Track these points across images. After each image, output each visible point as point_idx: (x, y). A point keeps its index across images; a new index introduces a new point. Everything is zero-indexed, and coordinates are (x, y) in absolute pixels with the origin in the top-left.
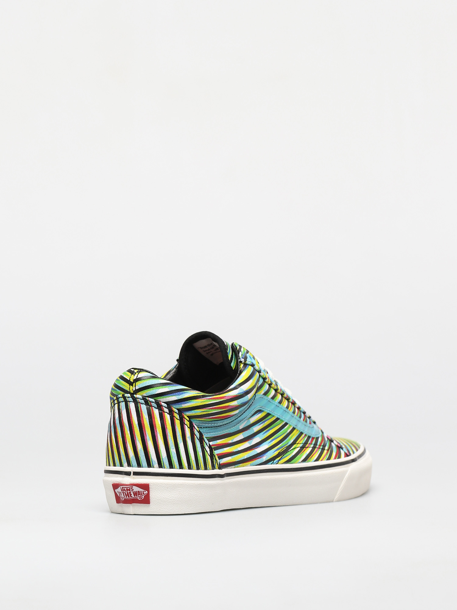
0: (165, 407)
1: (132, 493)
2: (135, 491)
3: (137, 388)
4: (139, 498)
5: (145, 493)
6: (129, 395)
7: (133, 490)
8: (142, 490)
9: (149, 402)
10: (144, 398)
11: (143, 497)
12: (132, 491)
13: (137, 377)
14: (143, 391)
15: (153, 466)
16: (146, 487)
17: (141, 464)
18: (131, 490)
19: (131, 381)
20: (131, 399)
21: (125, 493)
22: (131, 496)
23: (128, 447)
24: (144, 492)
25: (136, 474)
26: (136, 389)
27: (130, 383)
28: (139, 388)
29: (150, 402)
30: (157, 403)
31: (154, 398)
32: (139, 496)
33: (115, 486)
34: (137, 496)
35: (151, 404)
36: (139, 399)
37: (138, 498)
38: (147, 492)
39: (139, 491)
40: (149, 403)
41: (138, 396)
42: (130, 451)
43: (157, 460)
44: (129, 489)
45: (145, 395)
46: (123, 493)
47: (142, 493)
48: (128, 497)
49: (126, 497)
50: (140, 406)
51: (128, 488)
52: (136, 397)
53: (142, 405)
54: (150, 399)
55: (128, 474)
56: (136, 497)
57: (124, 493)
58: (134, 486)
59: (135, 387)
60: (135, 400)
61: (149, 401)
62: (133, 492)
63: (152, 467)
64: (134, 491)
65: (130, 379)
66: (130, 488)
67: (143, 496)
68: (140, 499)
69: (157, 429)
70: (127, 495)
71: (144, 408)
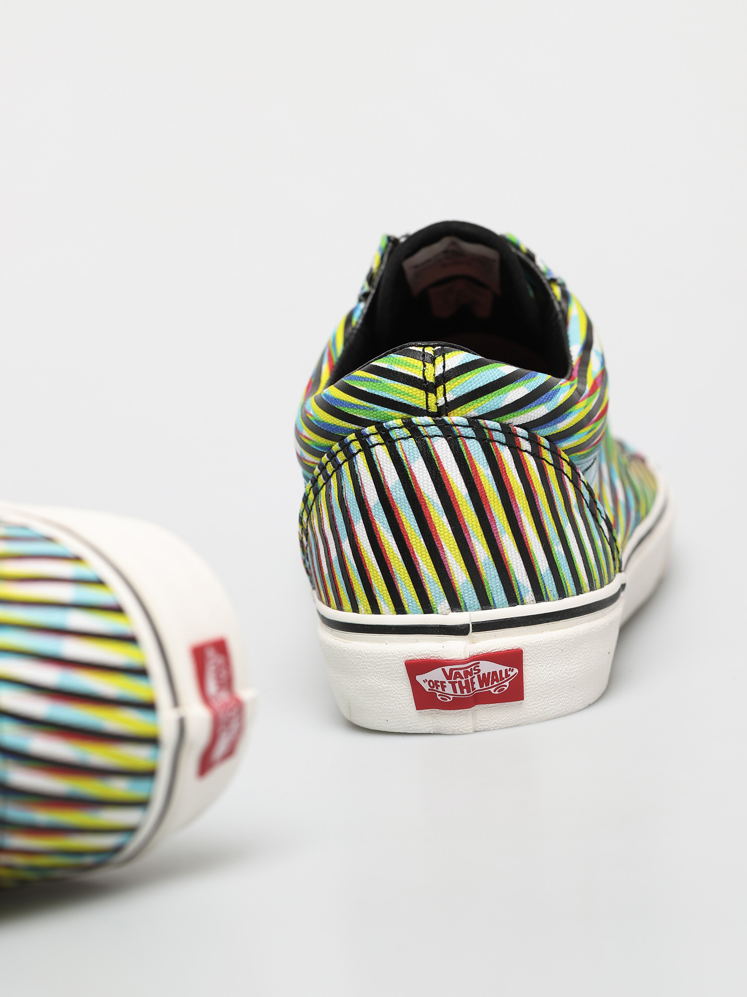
0: (522, 437)
1: (476, 680)
2: (484, 674)
3: (450, 397)
4: (495, 691)
5: (511, 674)
6: (428, 420)
7: (479, 671)
8: (503, 668)
9: (486, 431)
10: (473, 422)
11: (506, 686)
12: (476, 676)
13: (444, 367)
14: (467, 406)
15: (522, 599)
16: (514, 658)
17: (490, 598)
18: (474, 672)
19: (428, 380)
20: (435, 430)
21: (460, 683)
22: (474, 689)
23: (449, 558)
24: (509, 673)
25: (481, 627)
26: (448, 400)
27: (428, 387)
28: (455, 397)
29: (490, 430)
30: (506, 430)
31: (497, 419)
32: (495, 683)
33: (415, 668)
34: (490, 686)
35: (491, 435)
36: (458, 426)
37: (492, 690)
38: (517, 672)
39: (495, 673)
40: (487, 434)
41: (455, 418)
42: (455, 569)
43: (529, 583)
44: (471, 669)
45: (474, 413)
46: (453, 684)
47: (504, 676)
48: (466, 693)
49: (462, 692)
50: (464, 443)
51: (469, 669)
52: (449, 423)
53: (467, 441)
54: (487, 422)
55: (460, 631)
56: (485, 687)
57: (457, 685)
58: (480, 661)
59: (445, 395)
60: (448, 432)
61: (487, 428)
62: (479, 676)
63: (519, 601)
64: (481, 674)
65: (424, 377)
66: (473, 667)
67: (507, 683)
68: (497, 692)
69: (517, 500)
70: (464, 688)
71: (474, 448)
